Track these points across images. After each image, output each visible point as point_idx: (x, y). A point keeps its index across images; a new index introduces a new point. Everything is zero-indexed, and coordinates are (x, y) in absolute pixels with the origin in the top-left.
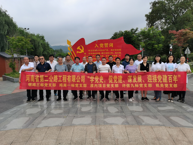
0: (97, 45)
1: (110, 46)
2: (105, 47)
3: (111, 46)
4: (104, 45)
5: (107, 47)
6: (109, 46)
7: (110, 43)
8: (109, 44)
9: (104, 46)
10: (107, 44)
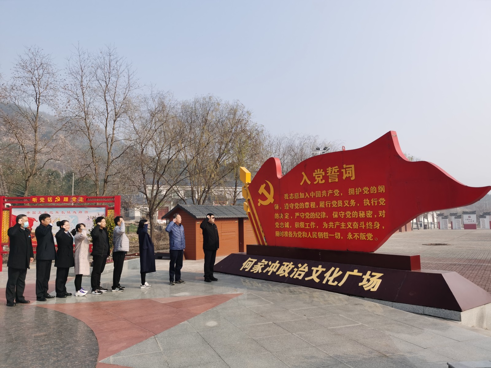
0: (305, 177)
1: (344, 178)
2: (330, 181)
3: (348, 175)
4: (326, 173)
5: (337, 180)
6: (340, 175)
7: (345, 166)
8: (341, 167)
9: (326, 177)
10: (335, 169)
